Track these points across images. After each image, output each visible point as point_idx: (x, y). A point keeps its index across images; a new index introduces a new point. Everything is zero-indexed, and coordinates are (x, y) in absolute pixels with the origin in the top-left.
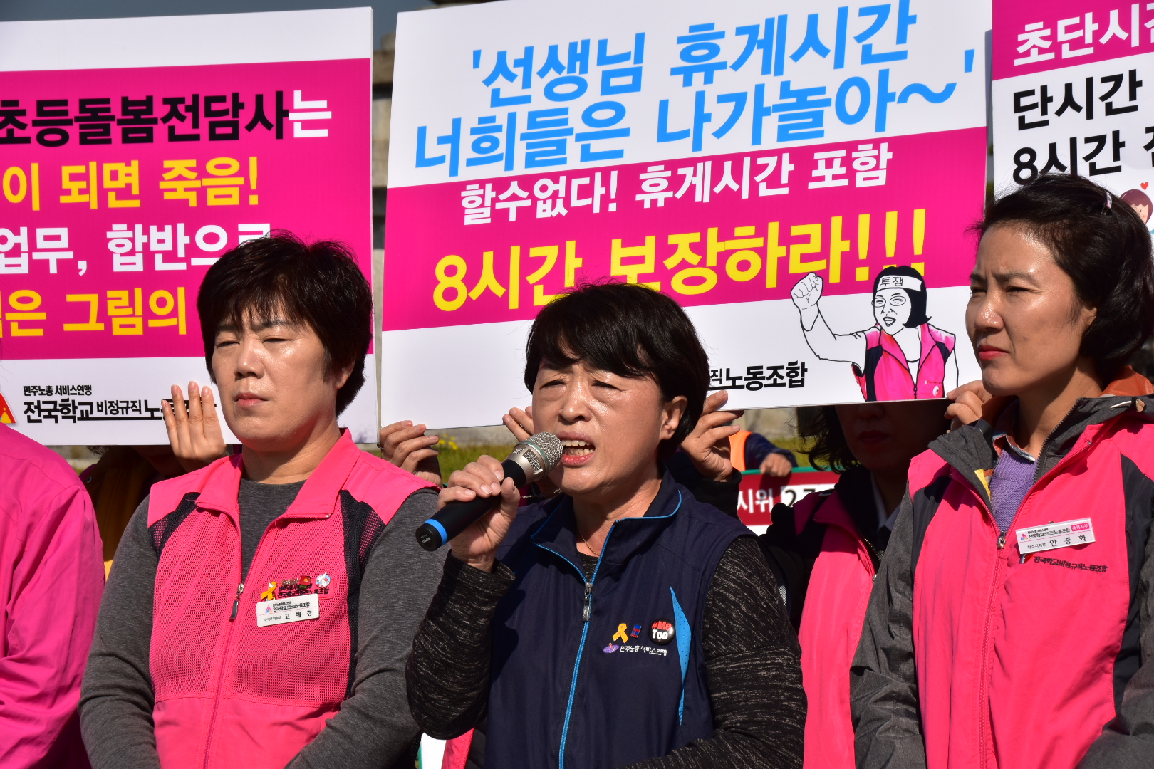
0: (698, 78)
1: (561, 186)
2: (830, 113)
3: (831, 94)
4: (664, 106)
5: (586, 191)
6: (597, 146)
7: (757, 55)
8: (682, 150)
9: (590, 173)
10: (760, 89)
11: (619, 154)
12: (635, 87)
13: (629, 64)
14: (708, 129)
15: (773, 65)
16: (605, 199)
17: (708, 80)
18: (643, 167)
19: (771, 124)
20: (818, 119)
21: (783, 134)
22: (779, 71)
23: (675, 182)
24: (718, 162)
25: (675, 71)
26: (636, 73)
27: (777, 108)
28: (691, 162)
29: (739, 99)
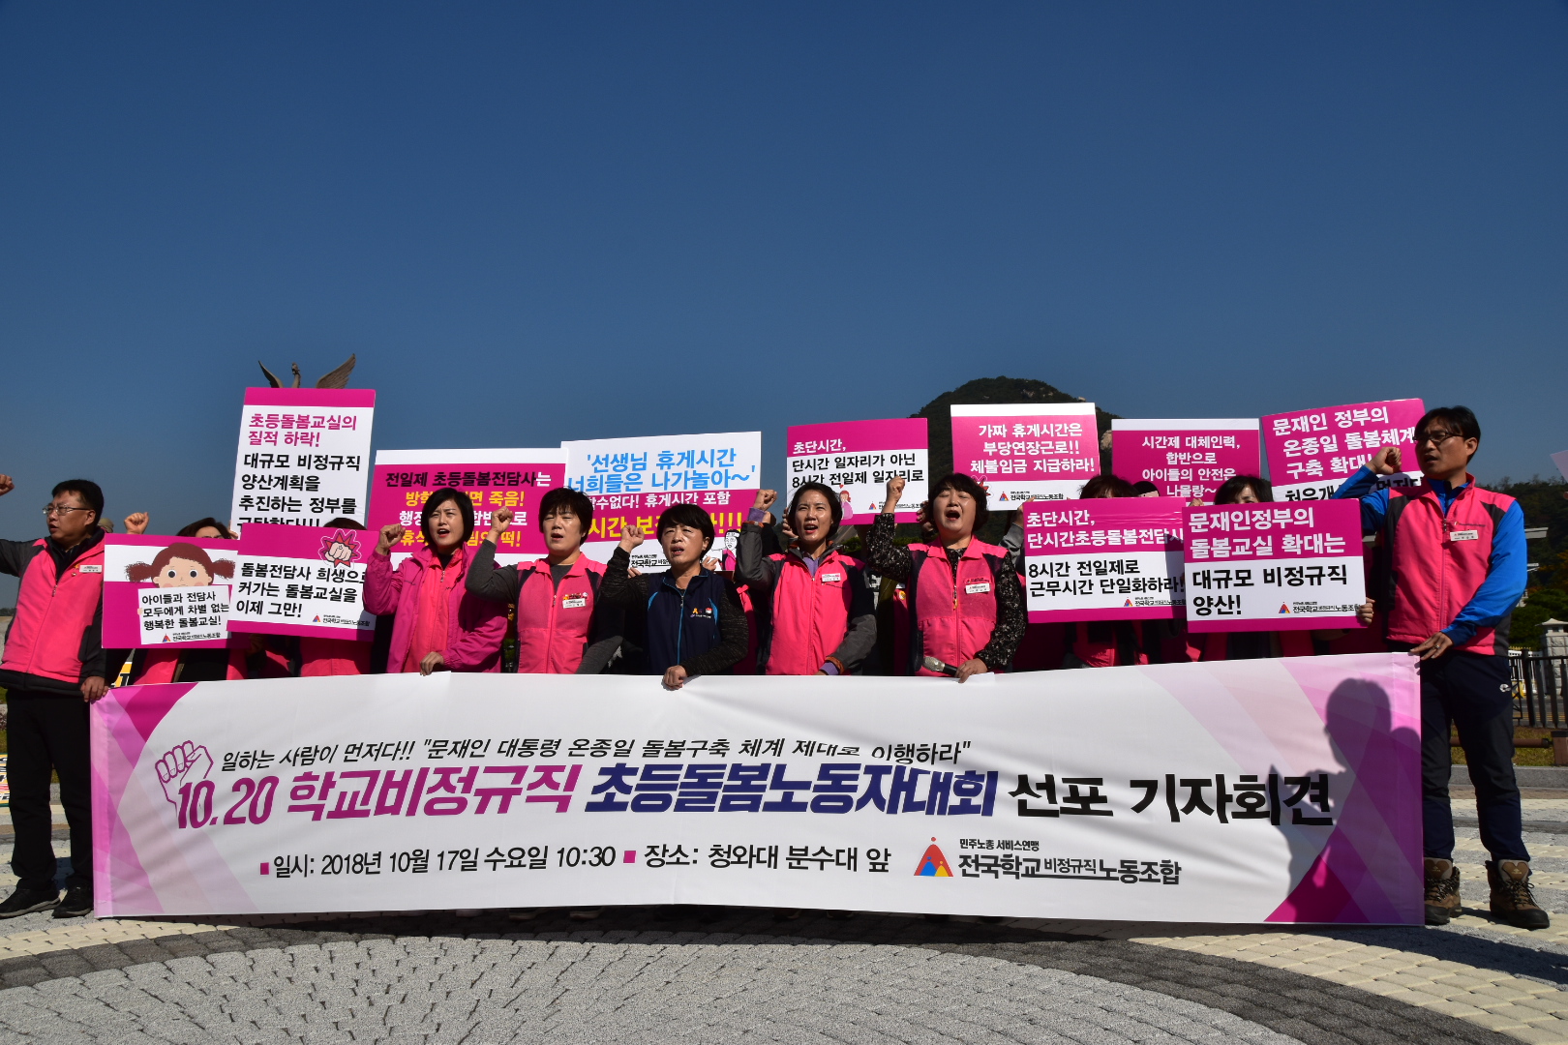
0: (665, 467)
1: (619, 499)
2: (709, 481)
3: (710, 475)
4: (654, 475)
5: (628, 501)
6: (631, 487)
7: (685, 461)
8: (661, 490)
9: (629, 495)
10: (686, 473)
11: (639, 490)
12: (644, 469)
13: (642, 462)
14: (669, 483)
15: (691, 464)
16: (635, 504)
17: (669, 468)
18: (647, 494)
19: (690, 484)
20: (706, 482)
21: (694, 486)
22: (692, 467)
23: (659, 500)
24: (673, 494)
25: (658, 465)
26: (644, 465)
27: (692, 478)
28: (664, 494)
29: (680, 475)
